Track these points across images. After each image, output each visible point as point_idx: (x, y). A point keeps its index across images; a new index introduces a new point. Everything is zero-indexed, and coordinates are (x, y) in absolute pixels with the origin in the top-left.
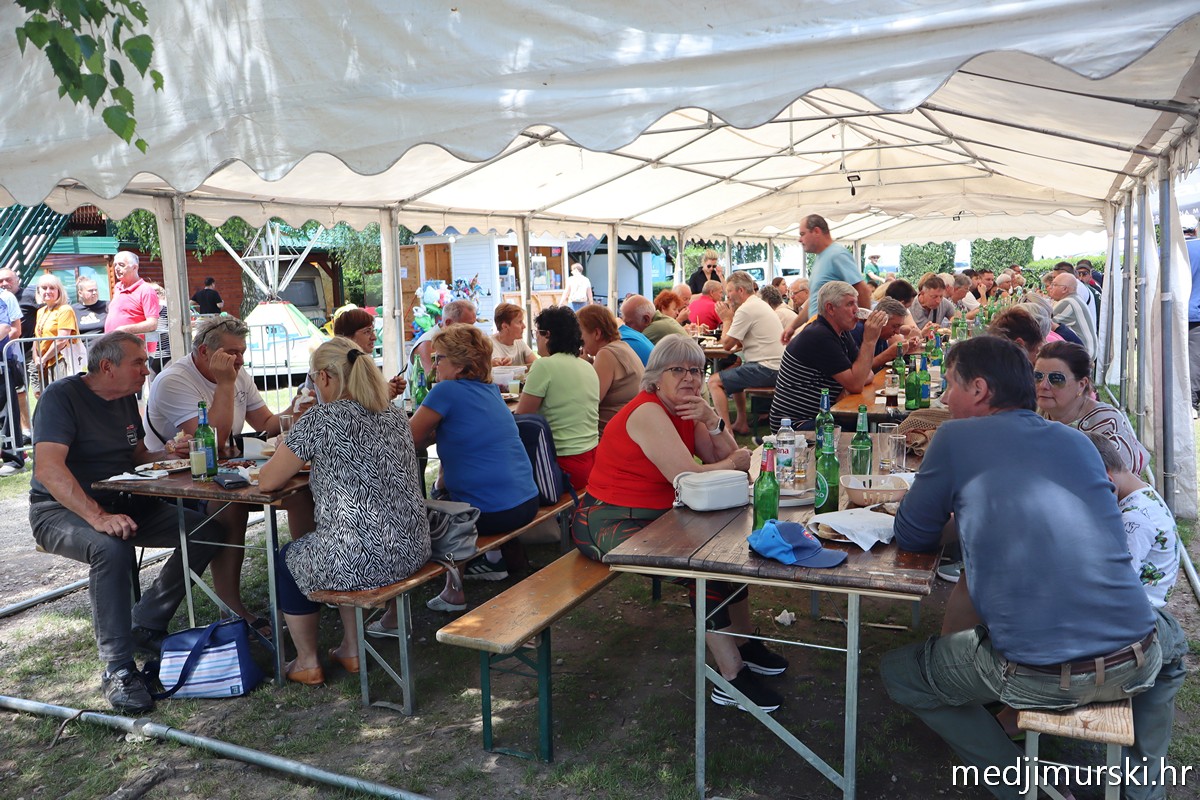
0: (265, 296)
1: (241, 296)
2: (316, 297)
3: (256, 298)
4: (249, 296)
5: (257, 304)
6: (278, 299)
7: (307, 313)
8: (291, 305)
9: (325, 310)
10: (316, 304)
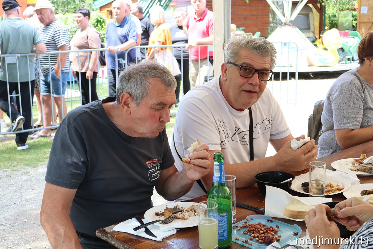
0: (282, 23)
1: (267, 23)
2: (309, 24)
3: (276, 24)
4: (273, 23)
5: (277, 27)
6: (290, 25)
7: (306, 34)
8: (297, 29)
9: (313, 32)
10: (309, 28)
